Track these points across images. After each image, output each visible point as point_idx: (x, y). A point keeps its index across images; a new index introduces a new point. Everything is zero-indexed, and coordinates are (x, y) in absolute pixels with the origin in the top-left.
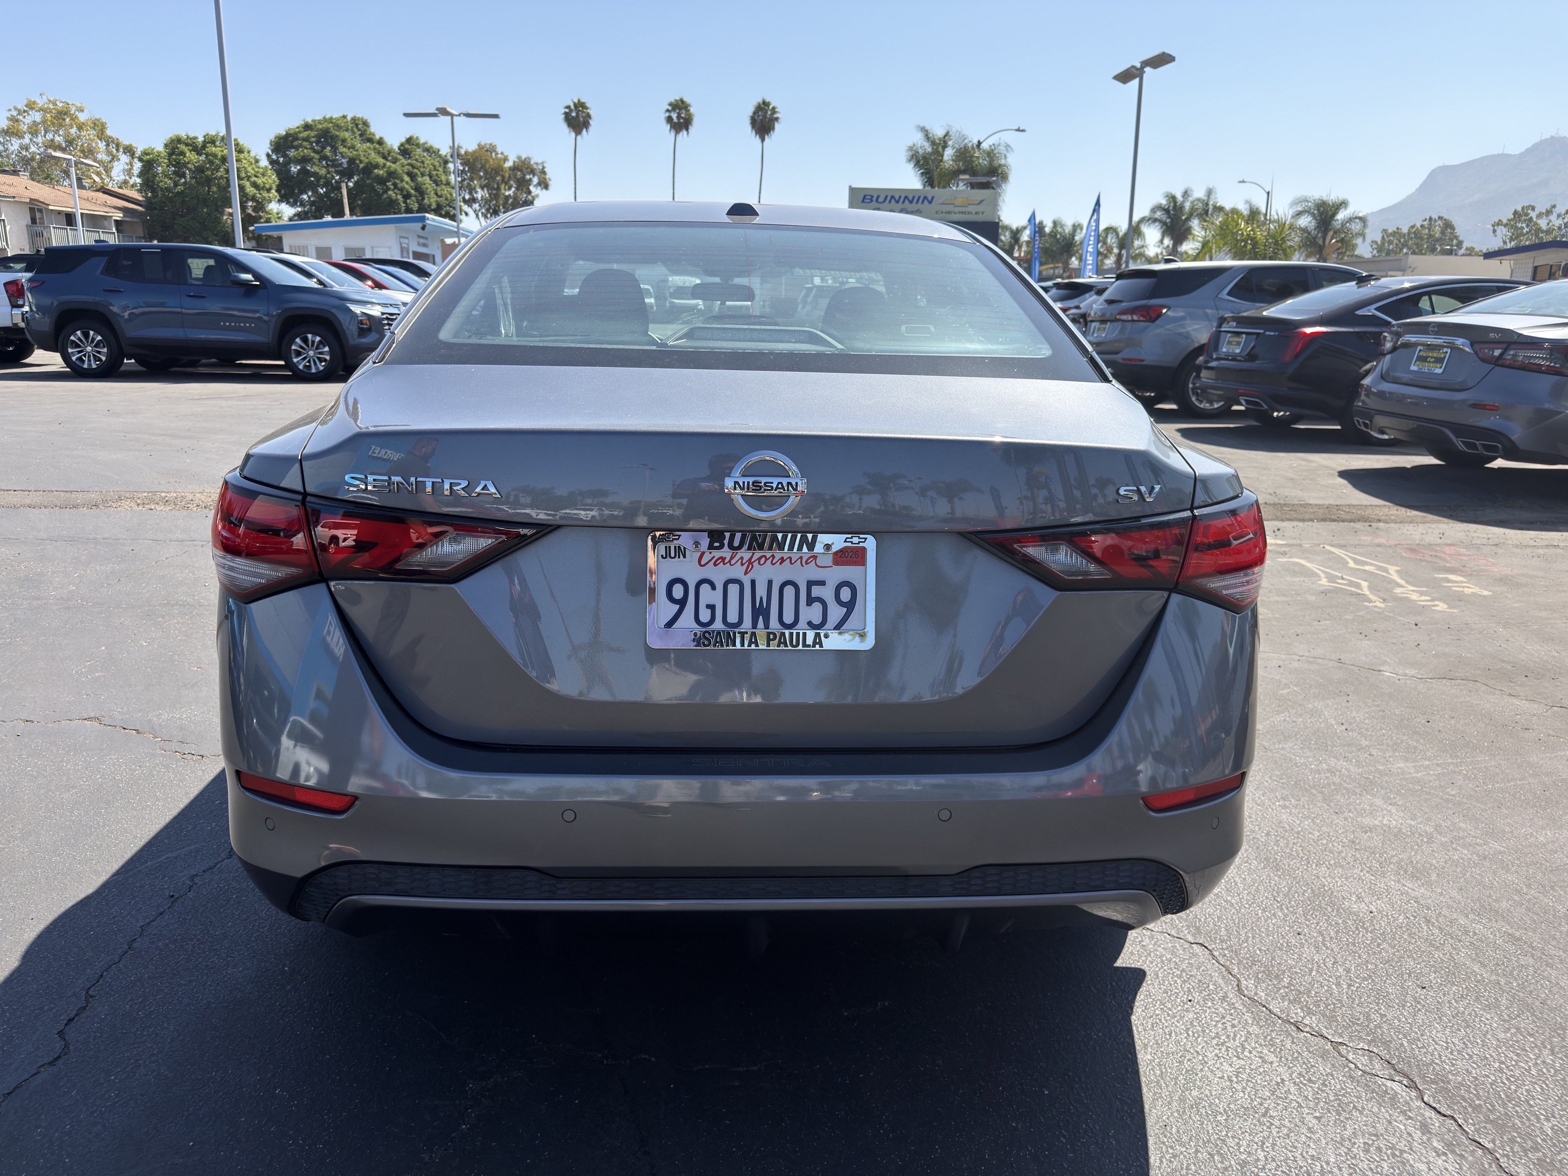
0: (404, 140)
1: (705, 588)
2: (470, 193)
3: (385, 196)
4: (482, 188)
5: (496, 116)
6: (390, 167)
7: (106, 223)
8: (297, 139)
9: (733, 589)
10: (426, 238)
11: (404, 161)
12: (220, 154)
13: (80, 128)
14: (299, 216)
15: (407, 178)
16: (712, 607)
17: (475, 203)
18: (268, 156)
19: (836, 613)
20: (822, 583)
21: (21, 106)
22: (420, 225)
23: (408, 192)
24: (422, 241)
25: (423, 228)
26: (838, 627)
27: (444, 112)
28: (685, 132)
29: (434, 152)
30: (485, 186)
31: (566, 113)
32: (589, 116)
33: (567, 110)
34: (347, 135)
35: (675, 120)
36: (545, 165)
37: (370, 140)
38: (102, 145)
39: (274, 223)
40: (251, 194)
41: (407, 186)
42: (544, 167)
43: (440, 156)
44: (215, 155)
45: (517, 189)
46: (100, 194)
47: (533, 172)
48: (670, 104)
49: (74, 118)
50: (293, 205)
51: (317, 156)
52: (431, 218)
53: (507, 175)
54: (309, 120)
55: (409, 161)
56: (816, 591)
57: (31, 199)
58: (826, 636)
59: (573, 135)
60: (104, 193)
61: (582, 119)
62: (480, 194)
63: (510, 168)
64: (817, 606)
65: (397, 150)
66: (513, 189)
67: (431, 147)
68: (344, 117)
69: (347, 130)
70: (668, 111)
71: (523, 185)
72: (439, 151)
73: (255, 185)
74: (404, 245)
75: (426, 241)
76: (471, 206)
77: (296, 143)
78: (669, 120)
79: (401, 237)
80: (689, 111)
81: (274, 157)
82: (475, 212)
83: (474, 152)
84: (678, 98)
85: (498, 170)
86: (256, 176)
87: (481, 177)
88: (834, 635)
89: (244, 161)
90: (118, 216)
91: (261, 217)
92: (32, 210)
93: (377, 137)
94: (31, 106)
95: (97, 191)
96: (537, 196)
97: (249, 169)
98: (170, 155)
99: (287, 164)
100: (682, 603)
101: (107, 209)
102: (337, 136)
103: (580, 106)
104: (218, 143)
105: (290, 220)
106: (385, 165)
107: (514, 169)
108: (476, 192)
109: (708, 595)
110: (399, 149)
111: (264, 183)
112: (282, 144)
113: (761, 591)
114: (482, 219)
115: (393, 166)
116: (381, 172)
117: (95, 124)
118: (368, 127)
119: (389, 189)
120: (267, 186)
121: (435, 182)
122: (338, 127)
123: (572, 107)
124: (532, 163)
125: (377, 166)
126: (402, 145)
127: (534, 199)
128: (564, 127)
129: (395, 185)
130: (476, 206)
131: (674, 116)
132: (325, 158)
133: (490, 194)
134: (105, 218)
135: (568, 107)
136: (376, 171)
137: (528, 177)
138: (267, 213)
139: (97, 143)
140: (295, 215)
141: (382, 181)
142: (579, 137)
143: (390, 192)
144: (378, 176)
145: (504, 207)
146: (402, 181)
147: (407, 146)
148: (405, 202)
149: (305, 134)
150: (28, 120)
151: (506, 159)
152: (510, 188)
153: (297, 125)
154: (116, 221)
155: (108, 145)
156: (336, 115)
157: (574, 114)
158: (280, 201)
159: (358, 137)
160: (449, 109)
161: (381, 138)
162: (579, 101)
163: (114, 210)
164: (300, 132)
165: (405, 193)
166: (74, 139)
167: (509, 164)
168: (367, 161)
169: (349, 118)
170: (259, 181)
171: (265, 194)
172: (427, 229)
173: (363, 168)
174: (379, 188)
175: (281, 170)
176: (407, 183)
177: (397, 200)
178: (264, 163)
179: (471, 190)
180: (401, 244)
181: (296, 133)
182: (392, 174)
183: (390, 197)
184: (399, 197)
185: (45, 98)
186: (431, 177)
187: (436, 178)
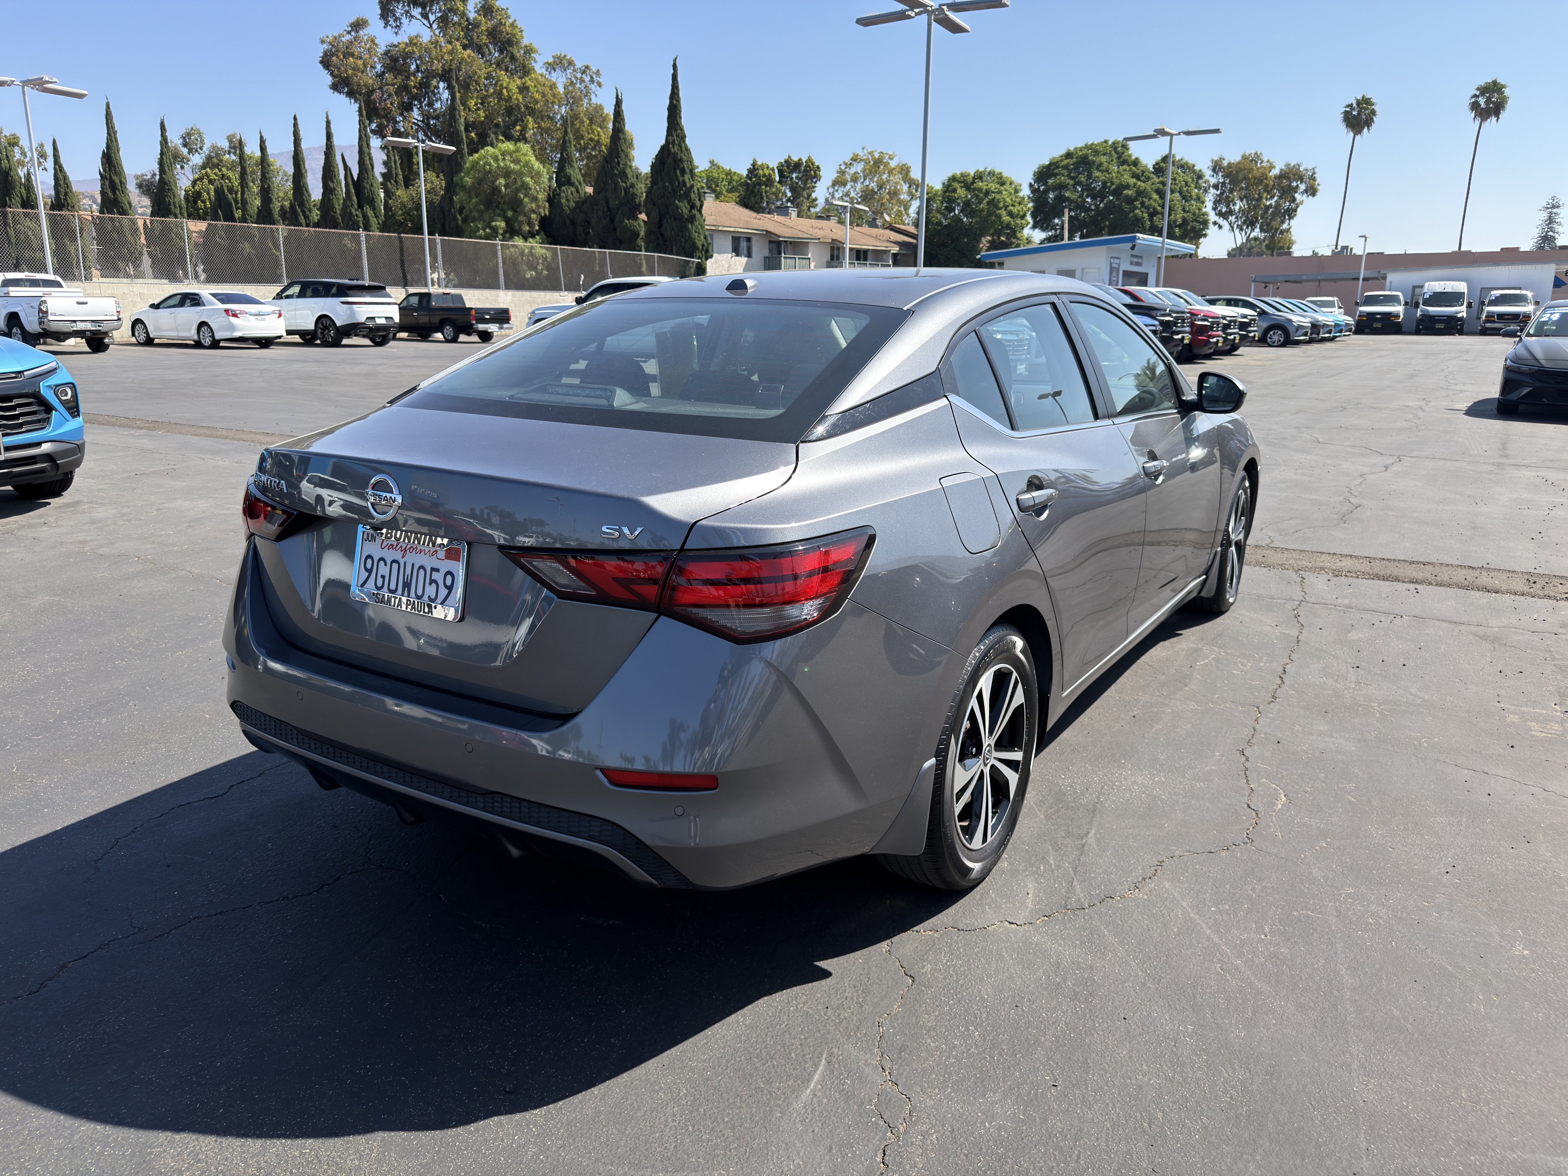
0: (1159, 158)
1: (382, 563)
2: (1228, 206)
3: (1131, 215)
4: (1242, 200)
5: (1217, 131)
6: (1140, 186)
7: (885, 256)
8: (1058, 167)
9: (395, 566)
10: (1141, 257)
11: (1156, 180)
12: (985, 188)
13: (890, 172)
14: (1049, 239)
15: (1155, 196)
16: (383, 577)
17: (1232, 215)
18: (1031, 185)
19: (443, 592)
20: (437, 570)
21: (848, 160)
22: (1130, 245)
23: (1154, 208)
24: (1135, 260)
25: (1133, 248)
26: (442, 603)
27: (1161, 132)
28: (1494, 119)
29: (1188, 168)
30: (1245, 197)
31: (1346, 113)
32: (1373, 113)
33: (1347, 109)
34: (1104, 159)
35: (1483, 105)
36: (1316, 170)
37: (1125, 162)
38: (905, 187)
39: (1022, 248)
40: (1006, 222)
41: (1153, 203)
42: (1314, 173)
43: (1194, 172)
44: (980, 190)
45: (1280, 197)
46: (888, 232)
47: (1301, 178)
48: (1478, 89)
49: (886, 165)
50: (1043, 229)
51: (1071, 182)
52: (1143, 238)
53: (1272, 183)
54: (1072, 148)
55: (1161, 179)
56: (435, 576)
57: (833, 240)
58: (435, 608)
59: (1351, 134)
60: (891, 230)
61: (1364, 117)
62: (1238, 205)
63: (1275, 177)
64: (434, 585)
65: (1151, 169)
66: (1276, 198)
67: (1186, 163)
68: (1106, 142)
69: (1104, 154)
70: (1475, 96)
71: (1288, 193)
72: (1194, 166)
73: (1011, 214)
74: (1113, 265)
75: (1140, 260)
76: (1227, 219)
77: (1056, 171)
78: (1475, 106)
79: (1112, 257)
80: (1502, 93)
81: (1036, 186)
82: (1230, 224)
83: (1239, 163)
84: (1490, 80)
85: (1262, 179)
86: (1013, 205)
87: (1242, 189)
88: (439, 607)
89: (1004, 193)
90: (895, 249)
91: (1012, 243)
92: (832, 248)
93: (1133, 158)
94: (855, 159)
95: (886, 228)
96: (1302, 203)
97: (1008, 200)
98: (945, 192)
99: (1046, 192)
100: (370, 571)
101: (888, 244)
102: (1094, 162)
103: (1365, 103)
104: (984, 179)
105: (1042, 242)
106: (1135, 184)
107: (1283, 176)
108: (1234, 204)
109: (384, 570)
110: (1154, 168)
111: (1018, 211)
112: (1043, 174)
113: (408, 571)
114: (1237, 231)
115: (1143, 184)
116: (1130, 192)
117: (902, 169)
118: (1128, 149)
119: (1136, 208)
120: (1021, 213)
121: (1184, 197)
122: (1096, 153)
123: (1354, 105)
124: (1301, 169)
125: (1127, 187)
126: (1157, 164)
127: (1297, 207)
128: (1342, 127)
129: (1143, 204)
130: (1232, 218)
131: (1482, 101)
132: (1079, 183)
133: (1248, 204)
134: (885, 252)
135: (1350, 106)
136: (1125, 192)
137: (1294, 184)
138: (1018, 239)
139: (901, 186)
140: (1045, 239)
141: (1130, 201)
142: (1358, 137)
143: (1137, 211)
144: (1127, 196)
145: (1262, 218)
146: (1151, 198)
147: (1161, 164)
148: (1151, 220)
149: (1065, 162)
150: (852, 171)
151: (1272, 167)
152: (1272, 197)
153: (1061, 154)
154: (894, 254)
155: (910, 187)
156: (1097, 139)
157: (1355, 113)
158: (1034, 227)
159: (1115, 160)
160: (1167, 130)
161: (1137, 159)
162: (1363, 97)
163: (893, 245)
164: (1061, 161)
165: (1151, 210)
166: (884, 184)
167: (1275, 172)
168: (1118, 182)
169: (1110, 143)
170: (1015, 210)
171: (1019, 221)
172: (1136, 248)
173: (1115, 190)
174: (1126, 207)
175: (1038, 197)
176: (1155, 200)
177: (1143, 218)
178: (1026, 192)
179: (1229, 202)
180: (1111, 264)
181: (1057, 162)
182: (1140, 193)
183: (1135, 216)
184: (1145, 215)
185: (865, 151)
186: (1181, 193)
187: (1187, 194)
